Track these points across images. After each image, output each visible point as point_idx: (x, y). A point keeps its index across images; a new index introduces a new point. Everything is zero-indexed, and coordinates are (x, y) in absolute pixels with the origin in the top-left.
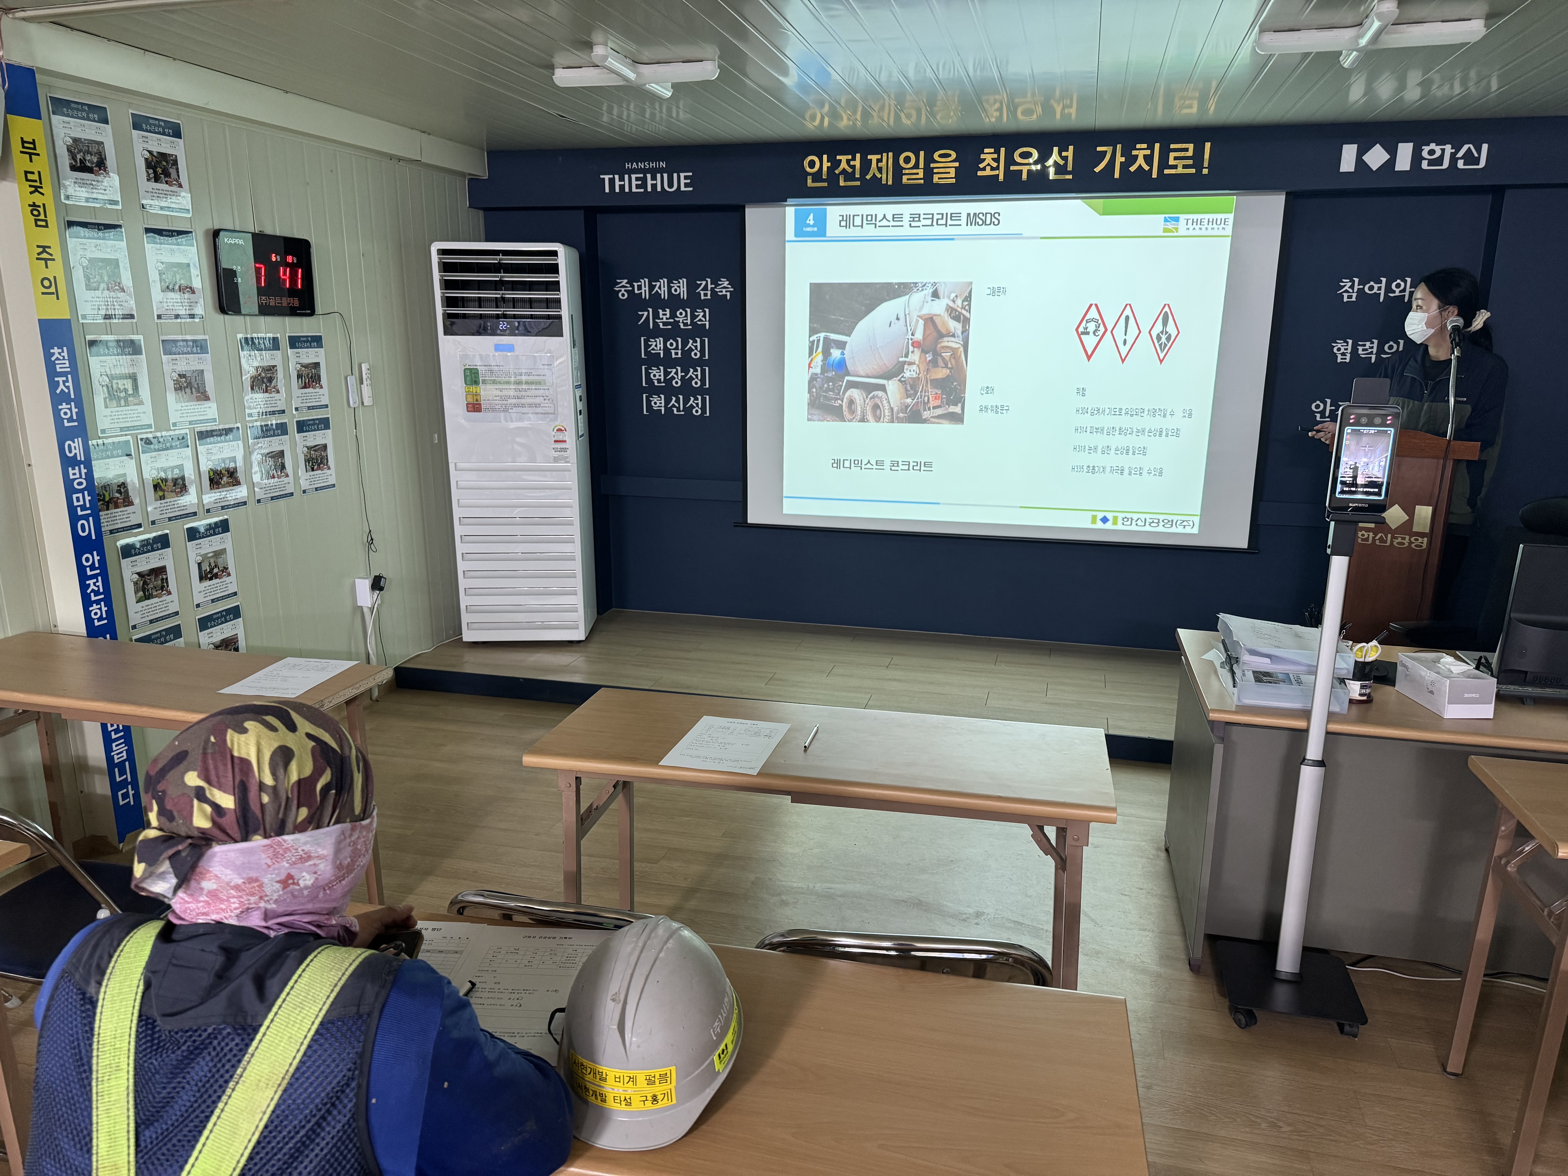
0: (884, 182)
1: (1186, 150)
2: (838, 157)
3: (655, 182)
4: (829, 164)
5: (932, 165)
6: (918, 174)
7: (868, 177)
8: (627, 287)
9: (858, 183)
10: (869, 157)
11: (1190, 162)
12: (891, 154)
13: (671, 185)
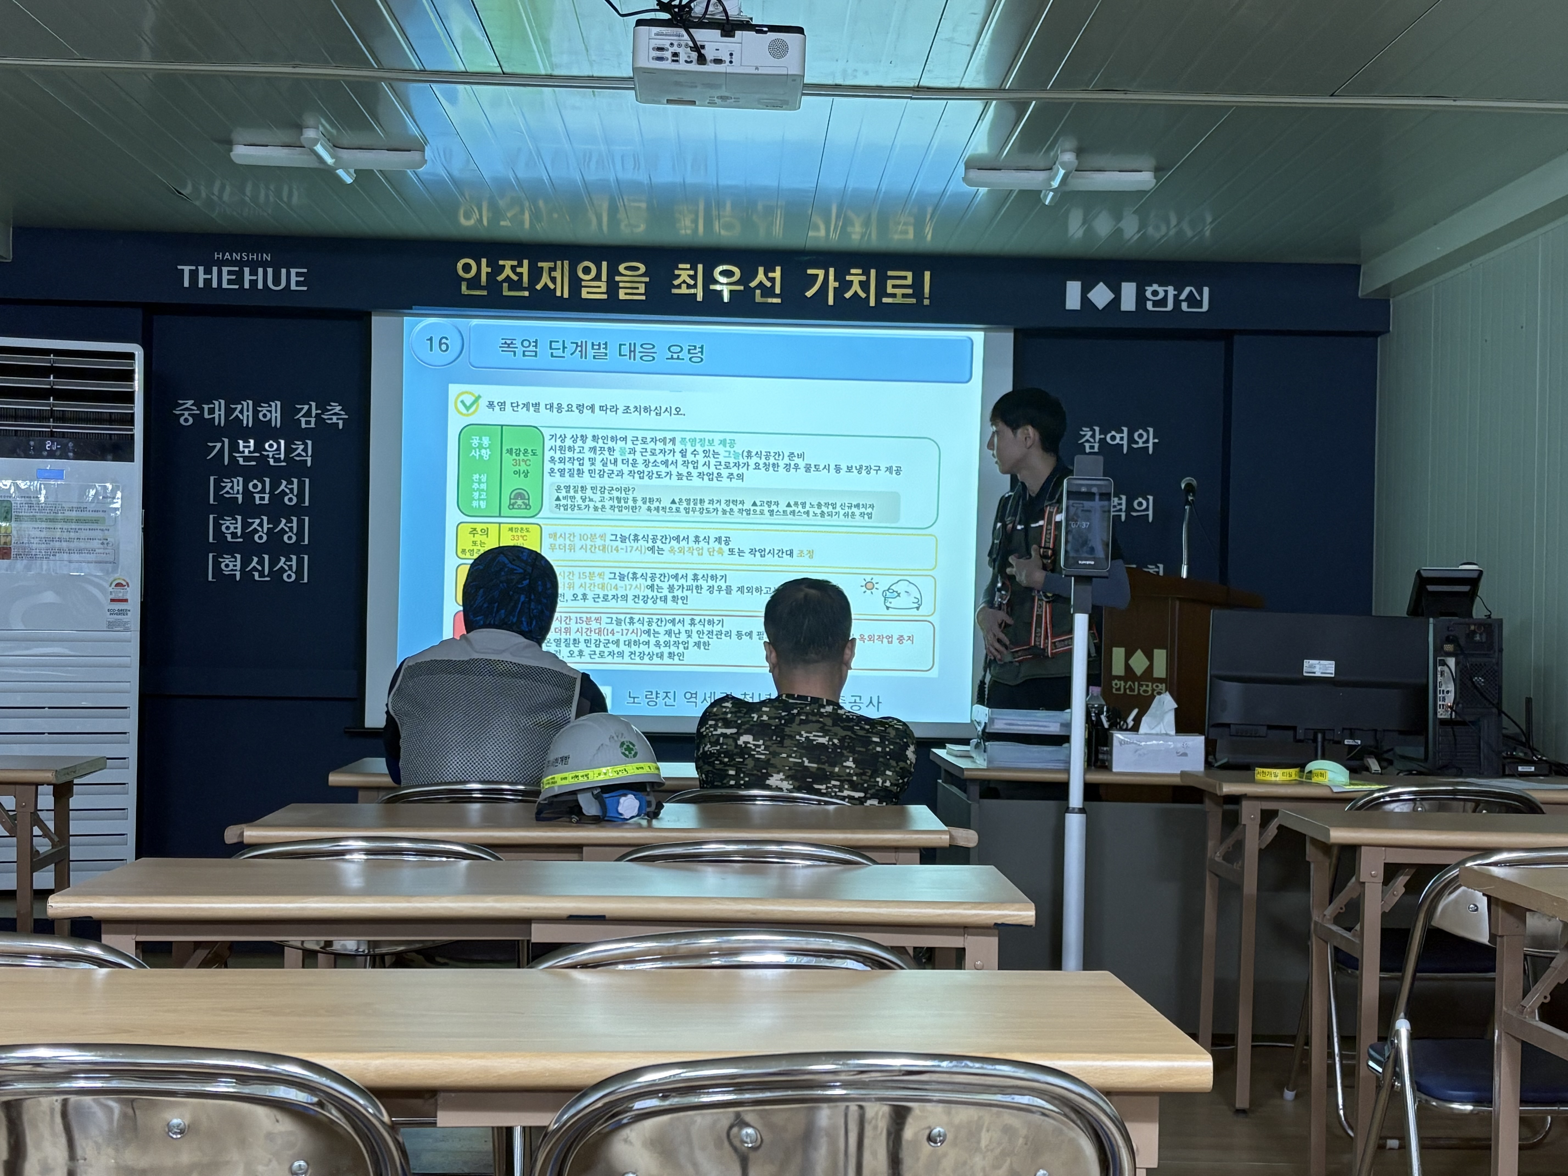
0: (558, 294)
1: (905, 278)
2: (501, 263)
3: (254, 278)
4: (489, 270)
5: (617, 278)
6: (600, 287)
7: (539, 287)
8: (194, 410)
9: (526, 294)
10: (540, 264)
11: (910, 291)
12: (566, 263)
13: (277, 281)
